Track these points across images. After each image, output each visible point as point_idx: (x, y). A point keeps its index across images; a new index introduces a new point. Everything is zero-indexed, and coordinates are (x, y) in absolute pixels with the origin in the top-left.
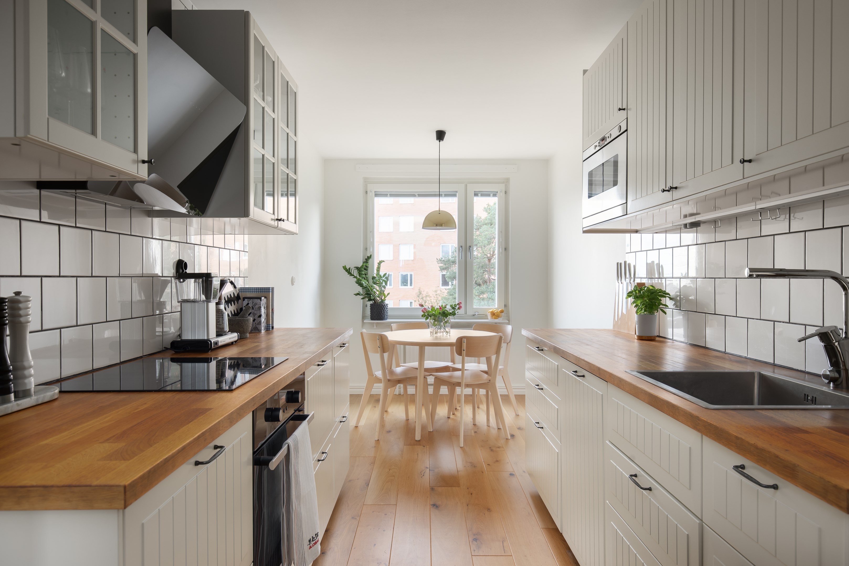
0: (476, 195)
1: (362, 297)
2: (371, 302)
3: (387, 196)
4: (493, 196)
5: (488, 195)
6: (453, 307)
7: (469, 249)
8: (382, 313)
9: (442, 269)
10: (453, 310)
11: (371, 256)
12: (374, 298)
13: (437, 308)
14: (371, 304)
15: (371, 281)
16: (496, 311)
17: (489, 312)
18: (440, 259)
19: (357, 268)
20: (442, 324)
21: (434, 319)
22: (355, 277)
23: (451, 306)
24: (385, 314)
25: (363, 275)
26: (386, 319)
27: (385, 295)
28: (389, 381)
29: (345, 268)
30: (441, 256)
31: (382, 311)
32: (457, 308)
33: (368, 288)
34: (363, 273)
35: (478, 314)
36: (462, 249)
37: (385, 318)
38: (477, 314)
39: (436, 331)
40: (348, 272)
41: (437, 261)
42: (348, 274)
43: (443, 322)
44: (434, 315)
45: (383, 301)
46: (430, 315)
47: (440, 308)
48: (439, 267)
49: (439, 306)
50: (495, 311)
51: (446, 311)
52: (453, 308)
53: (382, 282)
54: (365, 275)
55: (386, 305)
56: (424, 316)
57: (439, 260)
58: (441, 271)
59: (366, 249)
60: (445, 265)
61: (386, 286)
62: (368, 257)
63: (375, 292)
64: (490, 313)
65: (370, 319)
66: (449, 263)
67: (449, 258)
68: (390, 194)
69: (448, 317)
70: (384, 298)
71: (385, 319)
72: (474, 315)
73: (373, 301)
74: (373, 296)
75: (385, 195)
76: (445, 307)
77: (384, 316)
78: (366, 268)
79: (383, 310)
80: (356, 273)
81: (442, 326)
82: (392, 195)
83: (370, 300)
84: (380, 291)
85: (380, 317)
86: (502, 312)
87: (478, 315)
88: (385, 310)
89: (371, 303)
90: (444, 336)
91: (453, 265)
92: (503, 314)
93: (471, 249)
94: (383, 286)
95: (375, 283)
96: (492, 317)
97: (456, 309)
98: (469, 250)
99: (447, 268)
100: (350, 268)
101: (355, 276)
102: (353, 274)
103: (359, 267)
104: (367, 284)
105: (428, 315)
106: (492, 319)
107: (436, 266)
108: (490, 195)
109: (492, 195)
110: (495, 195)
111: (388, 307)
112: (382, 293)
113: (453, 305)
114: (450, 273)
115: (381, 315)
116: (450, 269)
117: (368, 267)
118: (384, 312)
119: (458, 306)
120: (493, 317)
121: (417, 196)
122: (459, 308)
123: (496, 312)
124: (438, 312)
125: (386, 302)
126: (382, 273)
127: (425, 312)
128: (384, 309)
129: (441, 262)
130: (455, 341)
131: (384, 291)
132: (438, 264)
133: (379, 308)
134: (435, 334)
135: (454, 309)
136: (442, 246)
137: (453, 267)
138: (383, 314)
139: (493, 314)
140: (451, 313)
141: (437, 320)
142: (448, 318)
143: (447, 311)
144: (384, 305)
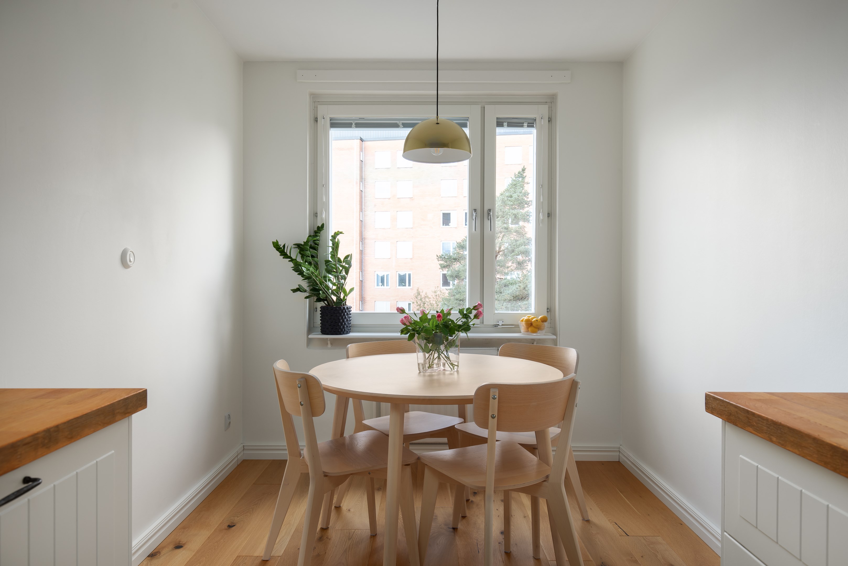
0: (500, 124)
1: (307, 294)
2: (322, 303)
3: (351, 127)
4: (528, 126)
5: (520, 125)
6: (465, 312)
7: (489, 214)
8: (340, 322)
9: (443, 267)
10: (464, 320)
11: (323, 225)
12: (326, 296)
13: (433, 316)
14: (321, 307)
15: (323, 267)
16: (536, 319)
17: (522, 321)
18: (441, 256)
19: (298, 246)
20: (442, 347)
21: (426, 339)
22: (292, 260)
23: (461, 312)
24: (345, 324)
25: (309, 257)
26: (347, 333)
27: (345, 292)
28: (326, 476)
29: (276, 245)
30: (442, 253)
31: (339, 319)
32: (472, 316)
33: (314, 279)
34: (308, 253)
35: (503, 323)
36: (476, 213)
37: (345, 330)
38: (500, 323)
39: (431, 363)
40: (280, 252)
41: (437, 258)
42: (280, 255)
43: (444, 343)
44: (427, 331)
45: (341, 301)
46: (417, 331)
47: (439, 316)
48: (440, 265)
49: (437, 312)
50: (533, 318)
51: (450, 322)
52: (466, 316)
53: (342, 269)
54: (313, 256)
55: (348, 308)
56: (405, 332)
57: (439, 257)
58: (442, 269)
59: (315, 215)
60: (446, 262)
61: (346, 276)
62: (318, 227)
63: (328, 288)
64: (524, 323)
65: (321, 332)
66: (450, 261)
67: (451, 255)
68: (356, 124)
69: (455, 334)
70: (344, 297)
71: (345, 332)
72: (496, 326)
73: (326, 302)
74: (323, 293)
75: (347, 125)
76: (449, 314)
77: (344, 327)
78: (313, 245)
79: (342, 318)
80: (295, 254)
81: (442, 353)
82: (359, 125)
83: (319, 300)
84: (337, 284)
85: (337, 329)
86: (544, 320)
87: (502, 325)
88: (345, 317)
89: (322, 305)
90: (447, 373)
91: (455, 263)
92: (546, 324)
93: (491, 214)
94: (341, 276)
95: (329, 272)
96: (528, 328)
97: (471, 319)
98: (488, 217)
99: (448, 266)
100: (284, 246)
101: (294, 257)
102: (289, 255)
103: (302, 245)
104: (312, 273)
105: (413, 330)
106: (527, 333)
107: (437, 264)
108: (522, 124)
109: (526, 125)
110: (531, 125)
111: (351, 312)
112: (340, 287)
113: (465, 310)
114: (451, 271)
115: (338, 325)
116: (451, 267)
117: (318, 245)
118: (344, 321)
119: (474, 312)
120: (530, 329)
121: (401, 126)
122: (476, 316)
123: (535, 321)
124: (434, 323)
125: (348, 303)
126: (341, 255)
127: (408, 324)
128: (344, 315)
129: (441, 259)
130: (473, 394)
131: (343, 285)
132: (439, 261)
133: (334, 313)
134: (427, 369)
135: (466, 318)
136: (443, 243)
137: (454, 265)
138: (342, 324)
139: (530, 324)
140: (460, 326)
141: (432, 341)
142: (454, 336)
143: (452, 321)
144: (344, 308)
